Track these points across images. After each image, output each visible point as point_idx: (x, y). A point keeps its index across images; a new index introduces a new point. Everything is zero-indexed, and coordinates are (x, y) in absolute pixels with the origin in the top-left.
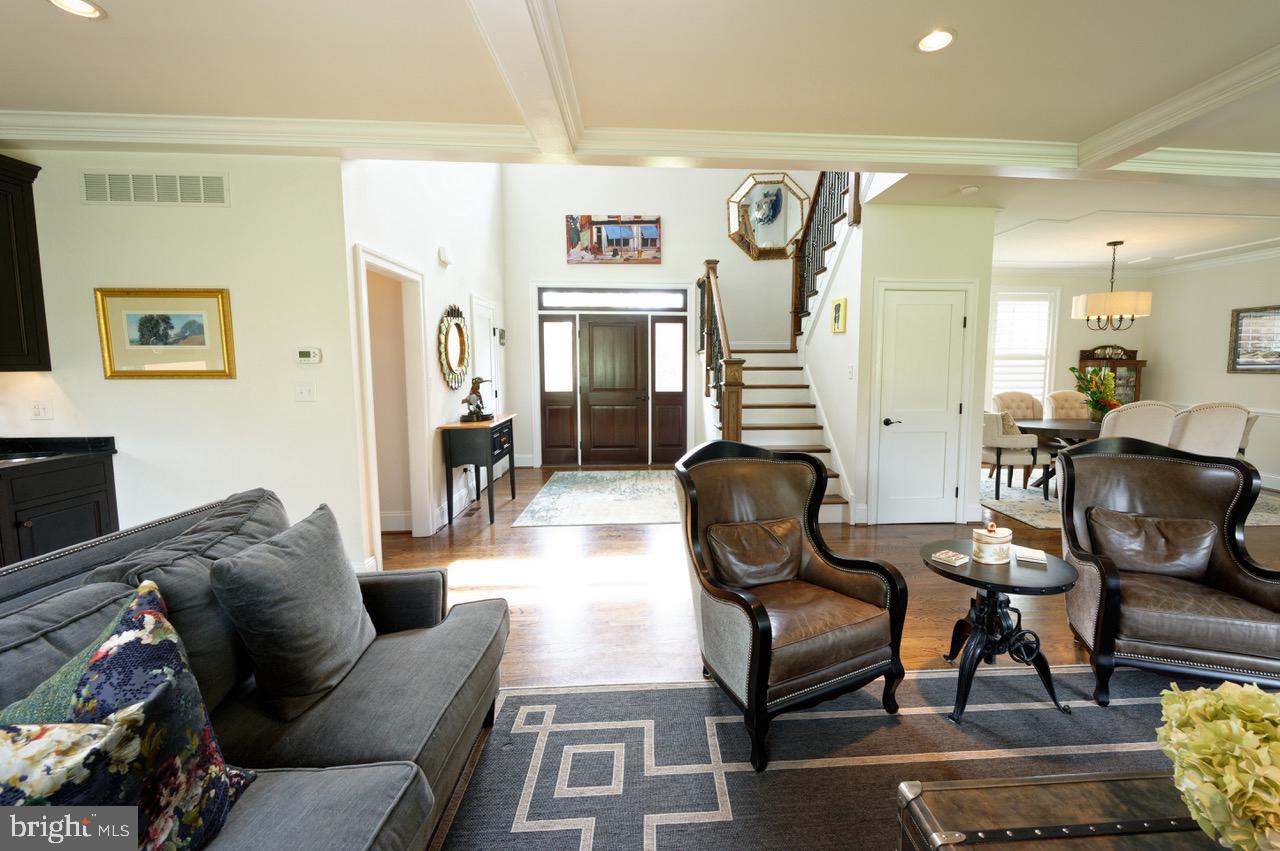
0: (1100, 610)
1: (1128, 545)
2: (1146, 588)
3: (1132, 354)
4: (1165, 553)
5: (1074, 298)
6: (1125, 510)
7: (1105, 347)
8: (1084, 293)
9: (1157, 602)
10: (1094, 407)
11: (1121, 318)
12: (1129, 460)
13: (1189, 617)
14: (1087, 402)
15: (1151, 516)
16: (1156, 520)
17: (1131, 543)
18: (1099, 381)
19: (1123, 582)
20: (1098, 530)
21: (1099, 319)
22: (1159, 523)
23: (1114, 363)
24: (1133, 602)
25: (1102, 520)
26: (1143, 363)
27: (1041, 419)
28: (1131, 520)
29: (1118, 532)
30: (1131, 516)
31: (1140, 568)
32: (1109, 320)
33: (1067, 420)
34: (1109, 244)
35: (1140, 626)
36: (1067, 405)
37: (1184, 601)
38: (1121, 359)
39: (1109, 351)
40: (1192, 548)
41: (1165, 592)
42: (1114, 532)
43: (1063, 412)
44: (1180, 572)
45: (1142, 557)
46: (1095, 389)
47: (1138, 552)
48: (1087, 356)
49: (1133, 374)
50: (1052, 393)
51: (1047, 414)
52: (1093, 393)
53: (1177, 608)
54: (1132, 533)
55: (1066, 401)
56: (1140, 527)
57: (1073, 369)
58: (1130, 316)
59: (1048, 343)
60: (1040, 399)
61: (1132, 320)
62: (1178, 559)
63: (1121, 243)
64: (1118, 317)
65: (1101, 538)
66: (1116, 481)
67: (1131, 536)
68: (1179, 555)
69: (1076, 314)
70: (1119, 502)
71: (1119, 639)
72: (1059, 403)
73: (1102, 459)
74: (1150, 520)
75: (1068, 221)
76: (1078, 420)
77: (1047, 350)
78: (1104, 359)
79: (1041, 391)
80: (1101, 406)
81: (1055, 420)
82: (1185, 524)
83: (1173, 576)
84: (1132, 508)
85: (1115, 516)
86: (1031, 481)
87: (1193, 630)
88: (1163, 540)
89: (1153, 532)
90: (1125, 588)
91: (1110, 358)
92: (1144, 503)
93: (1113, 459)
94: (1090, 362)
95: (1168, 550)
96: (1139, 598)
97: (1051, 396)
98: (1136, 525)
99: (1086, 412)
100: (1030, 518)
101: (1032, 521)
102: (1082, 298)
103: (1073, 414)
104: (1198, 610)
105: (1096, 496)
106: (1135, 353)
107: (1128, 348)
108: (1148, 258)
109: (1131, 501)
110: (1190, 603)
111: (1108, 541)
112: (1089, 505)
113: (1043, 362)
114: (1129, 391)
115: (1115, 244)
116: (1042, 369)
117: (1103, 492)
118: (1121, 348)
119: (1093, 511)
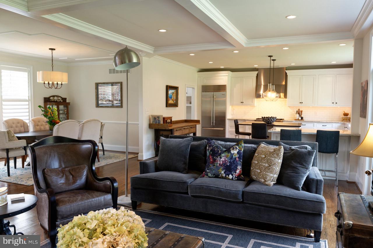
0: (49, 212)
1: (59, 181)
2: (65, 197)
3: (64, 100)
4: (72, 181)
5: (38, 72)
6: (58, 167)
7: (54, 96)
8: (42, 71)
9: (69, 201)
10: (50, 124)
11: (57, 84)
12: (58, 145)
13: (79, 203)
14: (47, 122)
15: (67, 167)
16: (69, 169)
17: (60, 180)
18: (51, 112)
19: (58, 197)
20: (48, 178)
21: (49, 83)
22: (70, 170)
23: (58, 103)
24: (61, 204)
25: (49, 174)
26: (69, 103)
27: (28, 132)
28: (60, 171)
29: (55, 177)
30: (60, 169)
31: (64, 190)
32: (53, 84)
33: (40, 131)
34: (50, 49)
35: (64, 213)
36: (39, 124)
37: (78, 198)
38: (61, 102)
39: (55, 98)
40: (80, 177)
41: (72, 196)
42: (54, 178)
43: (38, 127)
44: (78, 187)
45: (65, 185)
46: (50, 116)
47: (63, 183)
48: (47, 100)
49: (66, 108)
50: (33, 118)
51: (31, 129)
52: (49, 118)
53: (75, 201)
54: (60, 176)
55: (39, 122)
56: (63, 173)
57: (40, 106)
58: (61, 83)
59: (29, 93)
60: (27, 121)
61: (62, 85)
62: (76, 182)
63: (54, 49)
64: (56, 83)
65: (50, 181)
66: (53, 156)
67: (61, 178)
68: (77, 180)
69: (39, 81)
70: (56, 164)
71: (57, 221)
72: (36, 123)
73: (48, 147)
74: (67, 169)
75: (30, 35)
76: (45, 131)
77: (29, 97)
78: (54, 101)
79: (28, 118)
80: (53, 123)
81: (34, 132)
82: (78, 168)
83: (75, 190)
84: (60, 166)
85: (55, 170)
86: (26, 163)
87: (81, 208)
88: (71, 176)
89: (68, 174)
90: (58, 200)
91: (56, 101)
92: (64, 163)
93: (52, 146)
94: (48, 103)
95: (73, 179)
96: (63, 202)
97: (33, 120)
98: (62, 172)
99: (48, 127)
100: (25, 182)
101: (26, 183)
102: (41, 72)
103: (42, 128)
104: (82, 200)
105: (46, 163)
106: (66, 99)
107: (63, 97)
108: (67, 58)
109: (60, 163)
110: (79, 198)
111: (52, 182)
112: (44, 168)
113: (27, 103)
114: (64, 116)
115: (52, 49)
116: (27, 107)
117: (49, 161)
118: (60, 97)
119: (46, 170)
